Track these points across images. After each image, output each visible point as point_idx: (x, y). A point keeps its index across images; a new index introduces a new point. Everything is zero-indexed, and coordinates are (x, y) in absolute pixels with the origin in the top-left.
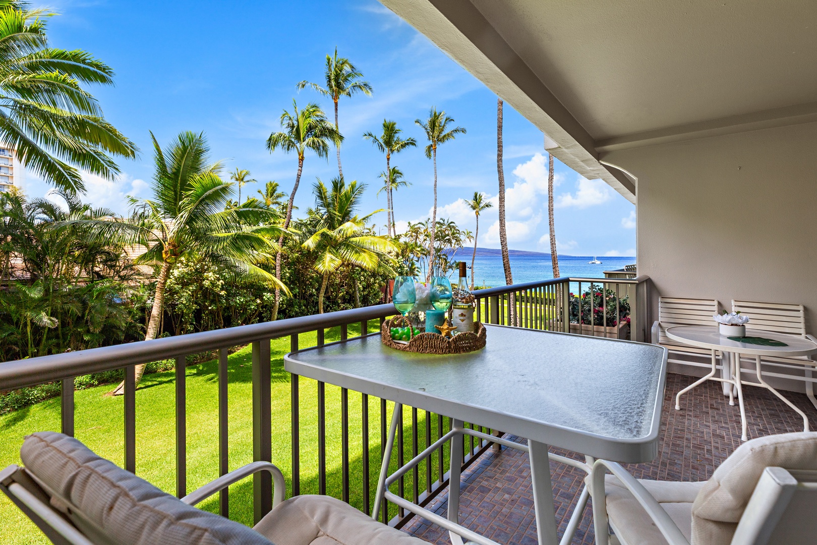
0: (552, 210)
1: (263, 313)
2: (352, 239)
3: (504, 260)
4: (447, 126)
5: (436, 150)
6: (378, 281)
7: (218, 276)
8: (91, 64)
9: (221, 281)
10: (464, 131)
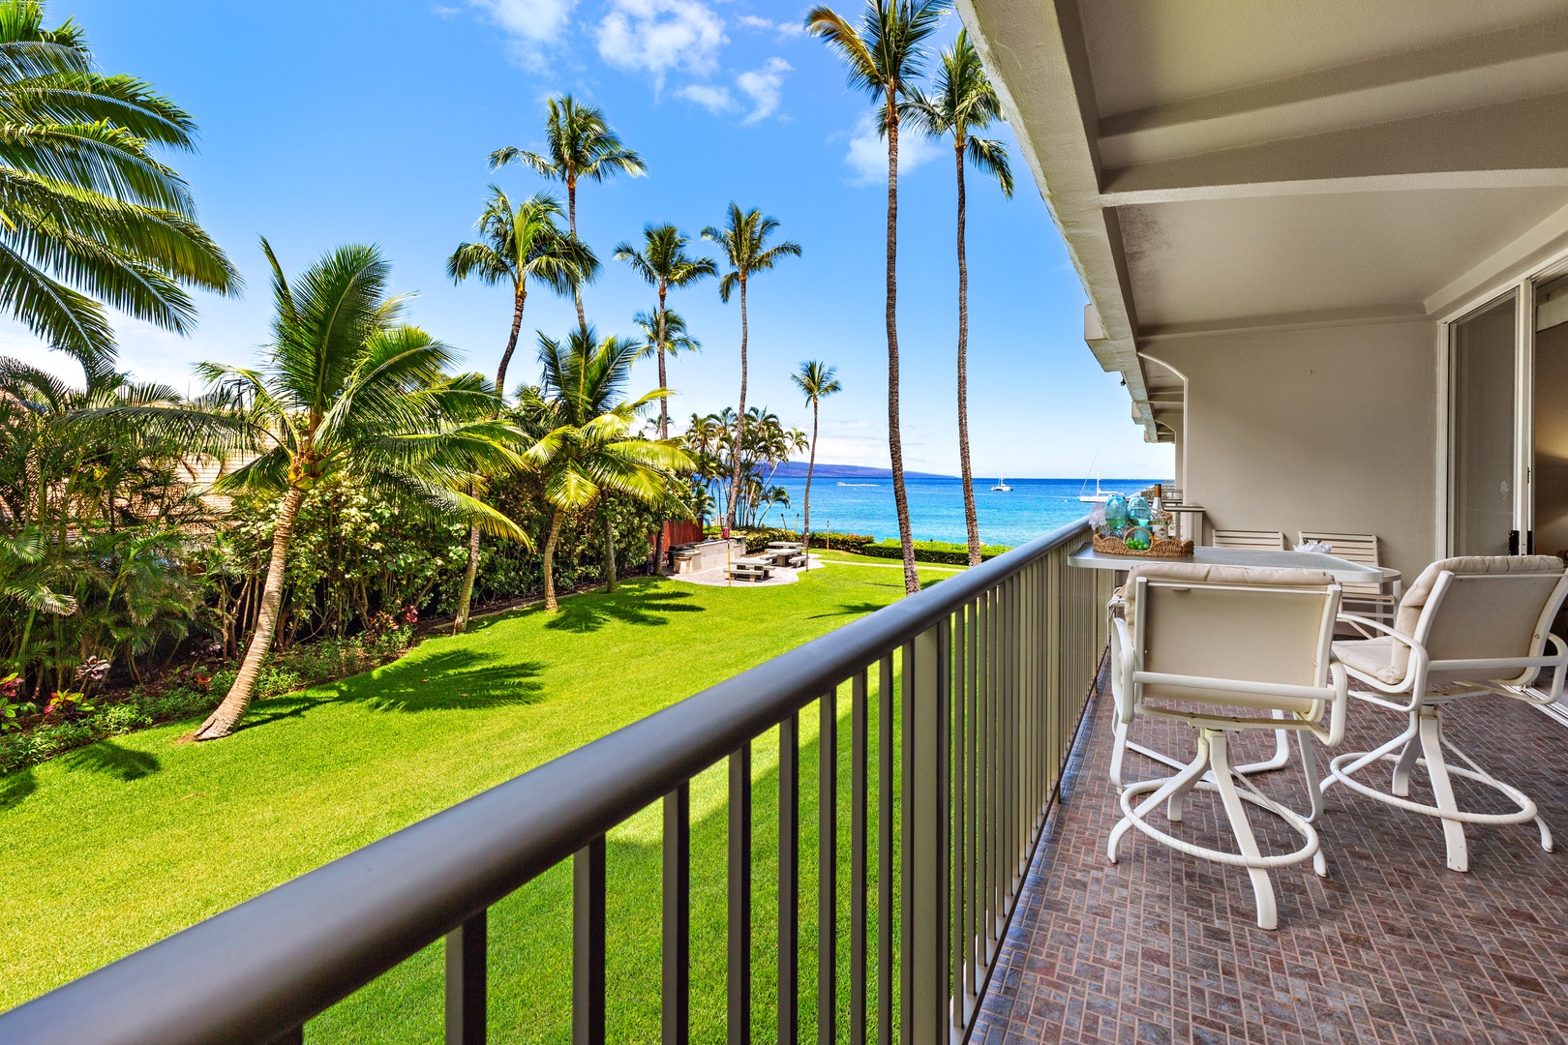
0: (965, 400)
1: (440, 585)
2: (611, 446)
3: (895, 485)
4: (765, 237)
5: (747, 283)
6: (646, 524)
7: (368, 514)
8: (147, 105)
9: (374, 524)
10: (797, 250)
